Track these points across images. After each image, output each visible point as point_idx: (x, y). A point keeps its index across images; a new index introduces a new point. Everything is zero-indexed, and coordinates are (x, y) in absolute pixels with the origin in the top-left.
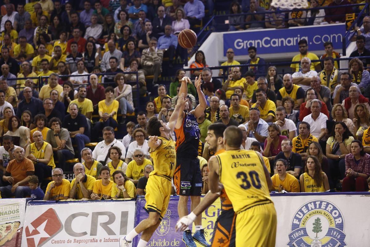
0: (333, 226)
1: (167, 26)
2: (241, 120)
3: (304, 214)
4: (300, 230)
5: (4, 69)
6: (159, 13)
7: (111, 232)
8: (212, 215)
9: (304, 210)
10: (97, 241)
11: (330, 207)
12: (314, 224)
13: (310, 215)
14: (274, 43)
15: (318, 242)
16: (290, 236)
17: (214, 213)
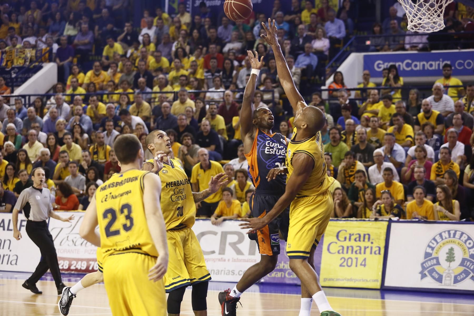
0: (467, 256)
1: (307, 45)
2: (378, 145)
3: (437, 243)
4: (433, 259)
5: (140, 83)
6: (299, 31)
7: (239, 252)
8: (343, 239)
9: (438, 238)
10: (225, 260)
11: (465, 237)
12: (447, 253)
13: (444, 244)
14: (416, 66)
15: (451, 271)
16: (422, 264)
17: (345, 238)
